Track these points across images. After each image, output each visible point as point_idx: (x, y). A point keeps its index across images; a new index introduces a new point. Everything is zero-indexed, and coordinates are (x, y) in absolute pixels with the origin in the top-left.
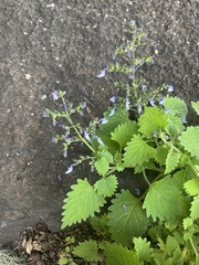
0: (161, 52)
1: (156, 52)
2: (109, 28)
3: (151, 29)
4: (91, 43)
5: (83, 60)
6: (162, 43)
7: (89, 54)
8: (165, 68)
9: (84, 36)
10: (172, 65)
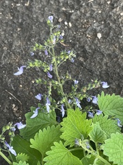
0: (105, 36)
1: (99, 36)
2: (44, 7)
3: (95, 8)
4: (21, 25)
5: (10, 45)
6: (106, 25)
7: (19, 37)
8: (109, 55)
9: (13, 16)
10: (117, 52)
